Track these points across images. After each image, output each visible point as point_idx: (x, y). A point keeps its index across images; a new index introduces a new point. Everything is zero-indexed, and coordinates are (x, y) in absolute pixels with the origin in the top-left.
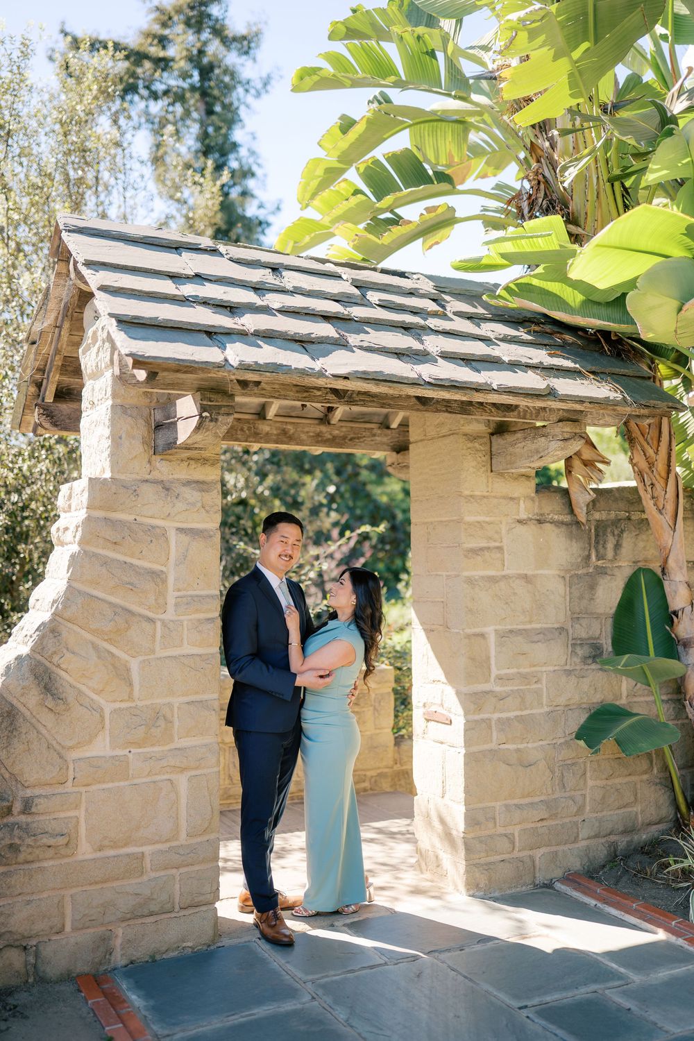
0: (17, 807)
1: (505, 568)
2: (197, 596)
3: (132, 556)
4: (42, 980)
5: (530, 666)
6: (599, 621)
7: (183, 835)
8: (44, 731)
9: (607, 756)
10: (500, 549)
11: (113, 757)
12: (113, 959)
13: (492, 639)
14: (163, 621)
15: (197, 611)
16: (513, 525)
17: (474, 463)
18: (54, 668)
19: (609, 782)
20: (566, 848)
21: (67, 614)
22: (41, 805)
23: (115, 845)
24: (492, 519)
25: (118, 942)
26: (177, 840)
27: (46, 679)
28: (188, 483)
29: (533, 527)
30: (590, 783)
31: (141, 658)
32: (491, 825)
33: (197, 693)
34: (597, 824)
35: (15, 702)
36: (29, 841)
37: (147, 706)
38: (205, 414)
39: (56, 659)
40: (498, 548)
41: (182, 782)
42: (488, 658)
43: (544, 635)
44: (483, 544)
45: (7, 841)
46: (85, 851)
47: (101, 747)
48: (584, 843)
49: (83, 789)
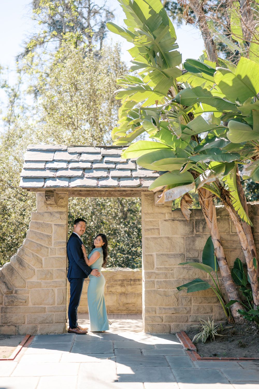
0: (14, 292)
1: (160, 235)
2: (60, 242)
3: (42, 231)
4: (19, 334)
5: (169, 265)
6: (198, 252)
7: (56, 304)
8: (20, 274)
9: (200, 296)
10: (158, 229)
11: (37, 282)
12: (37, 332)
13: (155, 256)
14: (51, 248)
15: (59, 246)
16: (163, 222)
17: (147, 203)
18: (23, 259)
19: (201, 305)
20: (183, 324)
21: (26, 246)
22: (19, 292)
23: (38, 304)
24: (155, 220)
25: (39, 329)
26: (54, 305)
27: (20, 261)
28: (57, 212)
29: (170, 222)
30: (193, 304)
31: (45, 257)
32: (154, 313)
33: (60, 267)
34: (195, 317)
35: (13, 267)
36: (16, 300)
37: (46, 270)
38: (46, 197)
39: (23, 257)
40: (157, 229)
41: (56, 290)
42: (153, 262)
43: (175, 256)
44: (152, 227)
45: (11, 300)
46: (30, 305)
47: (34, 279)
48: (191, 323)
49: (30, 289)
